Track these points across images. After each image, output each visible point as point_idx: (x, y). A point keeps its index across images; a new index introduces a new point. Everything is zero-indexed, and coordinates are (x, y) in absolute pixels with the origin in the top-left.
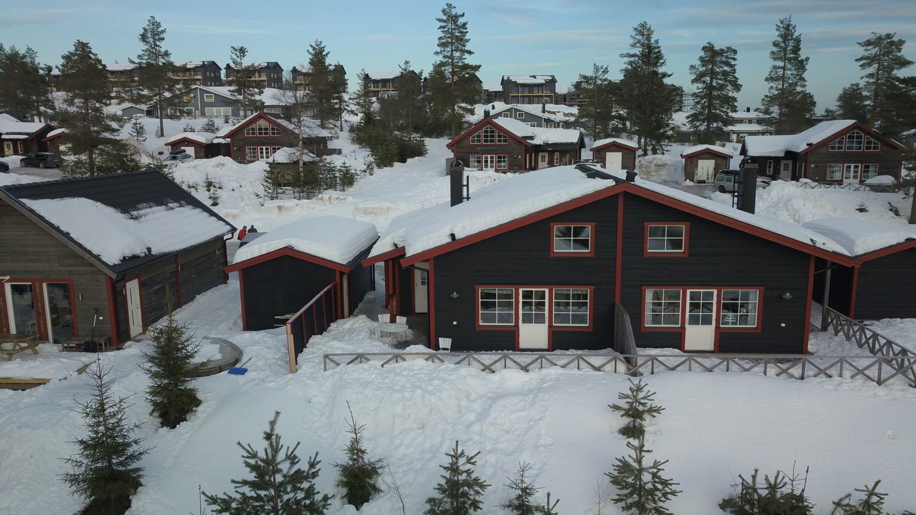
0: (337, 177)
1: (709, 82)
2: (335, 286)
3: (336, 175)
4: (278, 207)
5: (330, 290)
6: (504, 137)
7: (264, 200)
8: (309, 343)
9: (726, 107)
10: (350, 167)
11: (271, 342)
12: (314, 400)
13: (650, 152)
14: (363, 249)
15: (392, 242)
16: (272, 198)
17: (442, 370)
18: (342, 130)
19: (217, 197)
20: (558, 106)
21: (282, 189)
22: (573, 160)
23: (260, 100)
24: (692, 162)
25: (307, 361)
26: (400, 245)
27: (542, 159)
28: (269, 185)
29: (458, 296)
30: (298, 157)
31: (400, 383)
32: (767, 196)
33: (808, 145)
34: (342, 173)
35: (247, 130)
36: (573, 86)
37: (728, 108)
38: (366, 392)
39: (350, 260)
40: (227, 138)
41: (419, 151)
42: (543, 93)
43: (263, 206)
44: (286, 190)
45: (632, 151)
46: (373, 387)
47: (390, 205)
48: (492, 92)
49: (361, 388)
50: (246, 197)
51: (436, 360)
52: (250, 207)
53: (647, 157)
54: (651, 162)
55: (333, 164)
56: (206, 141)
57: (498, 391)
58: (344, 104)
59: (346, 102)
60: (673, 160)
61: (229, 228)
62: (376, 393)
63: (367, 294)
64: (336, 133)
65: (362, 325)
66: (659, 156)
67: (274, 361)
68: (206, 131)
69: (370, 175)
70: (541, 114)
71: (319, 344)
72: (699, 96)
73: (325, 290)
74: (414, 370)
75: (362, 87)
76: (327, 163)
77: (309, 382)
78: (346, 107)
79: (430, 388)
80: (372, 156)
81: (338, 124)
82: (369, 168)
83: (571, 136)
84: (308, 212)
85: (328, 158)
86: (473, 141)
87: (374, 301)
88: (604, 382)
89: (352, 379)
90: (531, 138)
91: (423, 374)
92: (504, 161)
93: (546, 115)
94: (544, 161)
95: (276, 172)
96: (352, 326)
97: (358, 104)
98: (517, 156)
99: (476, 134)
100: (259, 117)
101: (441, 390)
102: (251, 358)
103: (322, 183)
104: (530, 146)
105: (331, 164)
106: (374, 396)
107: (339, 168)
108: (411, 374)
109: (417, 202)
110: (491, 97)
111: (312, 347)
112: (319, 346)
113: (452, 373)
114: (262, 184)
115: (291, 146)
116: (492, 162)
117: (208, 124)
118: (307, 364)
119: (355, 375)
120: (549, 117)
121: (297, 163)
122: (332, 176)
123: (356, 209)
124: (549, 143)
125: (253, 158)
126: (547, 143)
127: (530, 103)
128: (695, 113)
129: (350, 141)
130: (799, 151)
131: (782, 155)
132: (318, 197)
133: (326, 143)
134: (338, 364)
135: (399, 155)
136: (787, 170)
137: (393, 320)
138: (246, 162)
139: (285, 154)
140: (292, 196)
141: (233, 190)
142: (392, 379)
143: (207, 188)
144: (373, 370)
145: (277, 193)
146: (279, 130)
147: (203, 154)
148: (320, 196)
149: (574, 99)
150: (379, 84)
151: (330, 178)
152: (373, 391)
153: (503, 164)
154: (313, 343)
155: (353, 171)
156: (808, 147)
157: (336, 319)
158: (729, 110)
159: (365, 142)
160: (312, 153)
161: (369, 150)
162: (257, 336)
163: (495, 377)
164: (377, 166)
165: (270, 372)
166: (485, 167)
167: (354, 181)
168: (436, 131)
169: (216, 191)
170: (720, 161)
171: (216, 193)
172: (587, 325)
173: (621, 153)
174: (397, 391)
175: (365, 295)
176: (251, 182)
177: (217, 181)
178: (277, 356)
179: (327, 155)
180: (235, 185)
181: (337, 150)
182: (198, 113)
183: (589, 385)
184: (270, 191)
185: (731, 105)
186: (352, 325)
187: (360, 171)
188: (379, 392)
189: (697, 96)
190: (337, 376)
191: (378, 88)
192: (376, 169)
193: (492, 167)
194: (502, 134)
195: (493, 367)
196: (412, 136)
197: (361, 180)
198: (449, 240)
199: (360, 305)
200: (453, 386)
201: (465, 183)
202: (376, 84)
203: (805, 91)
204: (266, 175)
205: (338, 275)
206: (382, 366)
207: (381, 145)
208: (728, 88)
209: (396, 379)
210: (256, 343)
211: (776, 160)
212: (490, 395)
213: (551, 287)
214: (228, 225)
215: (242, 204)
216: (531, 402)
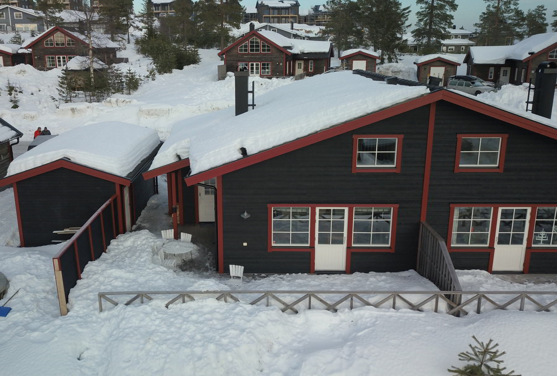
0: (123, 82)
1: (431, 2)
2: (115, 201)
3: (122, 80)
4: (71, 110)
5: (108, 206)
6: (268, 47)
7: (60, 102)
8: (84, 272)
9: (444, 24)
10: (135, 73)
11: (43, 268)
12: (85, 355)
13: (386, 61)
14: (145, 157)
15: (174, 153)
16: (67, 101)
17: (237, 314)
18: (129, 43)
19: (17, 101)
20: (301, 25)
21: (75, 93)
22: (325, 67)
23: (60, 17)
24: (425, 69)
25: (80, 298)
26: (184, 157)
27: (299, 66)
28: (63, 90)
29: (249, 216)
30: (89, 65)
31: (188, 333)
32: (500, 99)
33: (529, 54)
34: (128, 79)
35: (45, 42)
36: (313, 9)
37: (446, 25)
38: (149, 346)
39: (131, 171)
40: (29, 48)
41: (193, 60)
42: (289, 14)
43: (58, 108)
44: (79, 94)
45: (373, 58)
46: (157, 339)
47: (170, 107)
48: (249, 14)
49: (142, 341)
50: (43, 100)
51: (229, 299)
52: (47, 109)
53: (384, 65)
54: (388, 69)
55: (120, 70)
56: (12, 51)
57: (304, 338)
58: (131, 21)
59: (132, 19)
60: (406, 67)
61: (14, 133)
62: (160, 348)
63: (150, 199)
64: (124, 45)
65: (144, 242)
66: (394, 64)
67: (43, 295)
68: (14, 43)
69: (152, 80)
70: (290, 31)
71: (95, 274)
72: (422, 14)
73: (104, 206)
74: (205, 314)
75: (145, 7)
76: (115, 70)
77: (80, 330)
78: (133, 24)
79: (225, 341)
80: (154, 64)
81: (126, 37)
82: (152, 74)
83: (323, 47)
84: (98, 114)
85: (116, 66)
86: (241, 50)
87: (157, 207)
88: (429, 328)
89: (130, 327)
90: (290, 48)
91: (216, 319)
92: (268, 68)
93: (294, 32)
94: (301, 68)
95: (69, 78)
96: (134, 244)
97: (142, 21)
98: (279, 64)
99: (243, 44)
100: (56, 30)
101: (238, 344)
102: (18, 291)
103: (111, 88)
104: (290, 55)
105: (118, 70)
106: (158, 353)
107: (125, 74)
108: (201, 319)
109: (194, 104)
110: (248, 18)
111: (87, 278)
112: (95, 276)
113: (250, 318)
114: (57, 89)
115: (83, 55)
116: (257, 69)
117: (16, 37)
118: (79, 302)
119: (135, 322)
120: (297, 33)
121: (88, 70)
122: (119, 81)
123: (140, 111)
124: (305, 52)
125: (52, 65)
126: (303, 53)
127: (278, 22)
128: (419, 29)
129: (135, 52)
130: (522, 59)
131: (503, 62)
132: (107, 100)
133: (115, 53)
134: (116, 304)
135: (177, 62)
136: (506, 75)
137: (177, 237)
138: (45, 69)
139: (77, 62)
140: (84, 99)
141: (32, 94)
142: (178, 326)
143: (9, 92)
144: (156, 313)
145: (70, 97)
146: (73, 41)
147: (10, 63)
148: (108, 99)
149: (313, 20)
150: (159, 7)
151: (118, 83)
152: (157, 346)
153: (267, 70)
154: (89, 272)
155: (138, 77)
156: (530, 55)
157: (117, 235)
158: (447, 26)
159: (148, 52)
160: (102, 61)
161: (151, 58)
162: (29, 258)
163: (299, 319)
164: (158, 72)
165: (37, 311)
166: (251, 73)
167: (138, 86)
168: (207, 43)
169: (17, 95)
170: (450, 69)
171: (16, 96)
172: (389, 245)
173: (366, 61)
174: (186, 345)
175: (148, 200)
176: (49, 87)
177: (17, 86)
178: (48, 288)
179: (116, 63)
180: (34, 89)
181: (124, 59)
182: (9, 28)
183: (413, 334)
184: (64, 95)
185: (448, 22)
186: (134, 242)
187: (144, 76)
188: (164, 347)
189: (421, 15)
190: (114, 321)
191: (158, 10)
192: (157, 75)
193: (257, 73)
194: (266, 44)
195: (295, 307)
196: (187, 47)
197: (145, 84)
198: (239, 156)
199: (143, 212)
200: (252, 337)
201: (250, 89)
202: (157, 7)
203: (518, 8)
204: (61, 81)
205: (118, 189)
206: (167, 306)
207: (162, 54)
208: (446, 7)
209: (184, 327)
210: (26, 269)
211: (497, 67)
212: (295, 344)
213: (351, 205)
214: (14, 130)
215: (40, 107)
216: (347, 358)
